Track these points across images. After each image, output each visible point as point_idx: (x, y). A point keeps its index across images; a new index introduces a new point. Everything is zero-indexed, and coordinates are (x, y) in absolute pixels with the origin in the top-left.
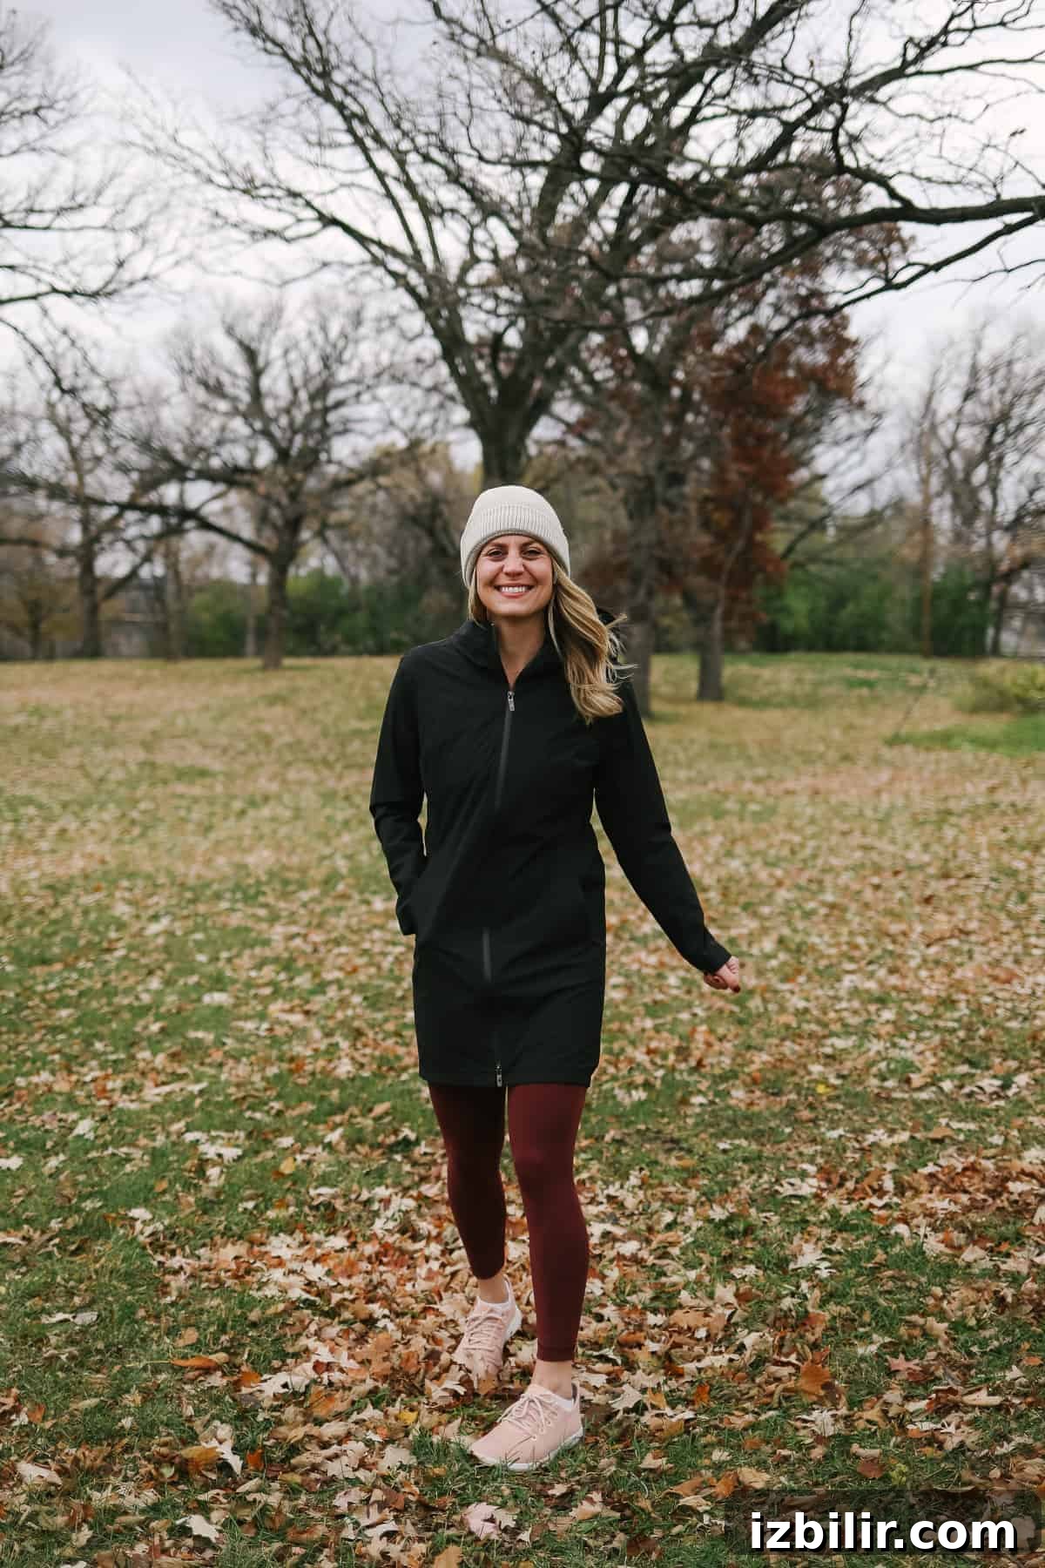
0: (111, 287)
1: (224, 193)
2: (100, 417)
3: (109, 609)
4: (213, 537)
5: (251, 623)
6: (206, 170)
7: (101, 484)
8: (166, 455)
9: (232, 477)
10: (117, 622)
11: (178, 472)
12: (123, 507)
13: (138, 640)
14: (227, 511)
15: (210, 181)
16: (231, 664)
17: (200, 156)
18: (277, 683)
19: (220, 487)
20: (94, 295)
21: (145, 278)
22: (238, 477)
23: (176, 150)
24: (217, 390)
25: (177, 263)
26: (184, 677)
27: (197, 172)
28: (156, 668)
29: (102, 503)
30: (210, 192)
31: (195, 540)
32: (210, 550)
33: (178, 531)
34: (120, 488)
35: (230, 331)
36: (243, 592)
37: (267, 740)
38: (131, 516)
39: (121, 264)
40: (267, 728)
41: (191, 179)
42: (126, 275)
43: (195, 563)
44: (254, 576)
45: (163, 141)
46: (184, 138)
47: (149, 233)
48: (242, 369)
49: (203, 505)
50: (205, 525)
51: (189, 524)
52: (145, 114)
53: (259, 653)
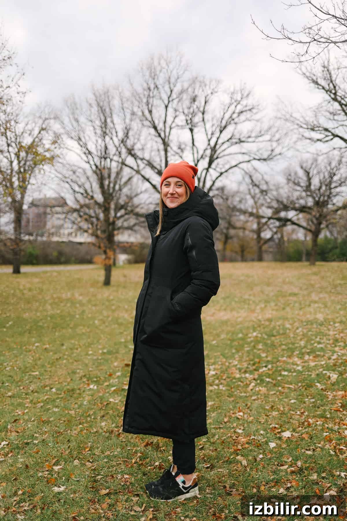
0: (271, 157)
1: (306, 130)
2: (264, 192)
3: (265, 247)
4: (295, 227)
5: (304, 252)
6: (300, 123)
7: (263, 211)
8: (282, 203)
9: (302, 209)
10: (266, 251)
11: (286, 208)
12: (269, 218)
13: (270, 256)
14: (298, 219)
15: (301, 127)
16: (299, 264)
17: (298, 120)
18: (315, 269)
19: (298, 212)
20: (265, 160)
21: (280, 154)
22: (305, 210)
23: (292, 119)
24: (298, 184)
25: (288, 149)
26: (287, 267)
27: (298, 124)
28: (278, 265)
29: (263, 217)
30: (301, 130)
31: (289, 227)
32: (293, 231)
33: (285, 225)
34: (269, 212)
35: (302, 167)
36: (303, 242)
37: (312, 286)
38: (272, 221)
39: (272, 151)
40: (313, 282)
41: (296, 126)
42: (274, 154)
43: (289, 234)
44: (305, 237)
45: (288, 116)
46: (294, 115)
47: (280, 141)
48: (305, 178)
49: (293, 217)
50: (294, 223)
51: (289, 223)
52: (283, 110)
53: (308, 260)
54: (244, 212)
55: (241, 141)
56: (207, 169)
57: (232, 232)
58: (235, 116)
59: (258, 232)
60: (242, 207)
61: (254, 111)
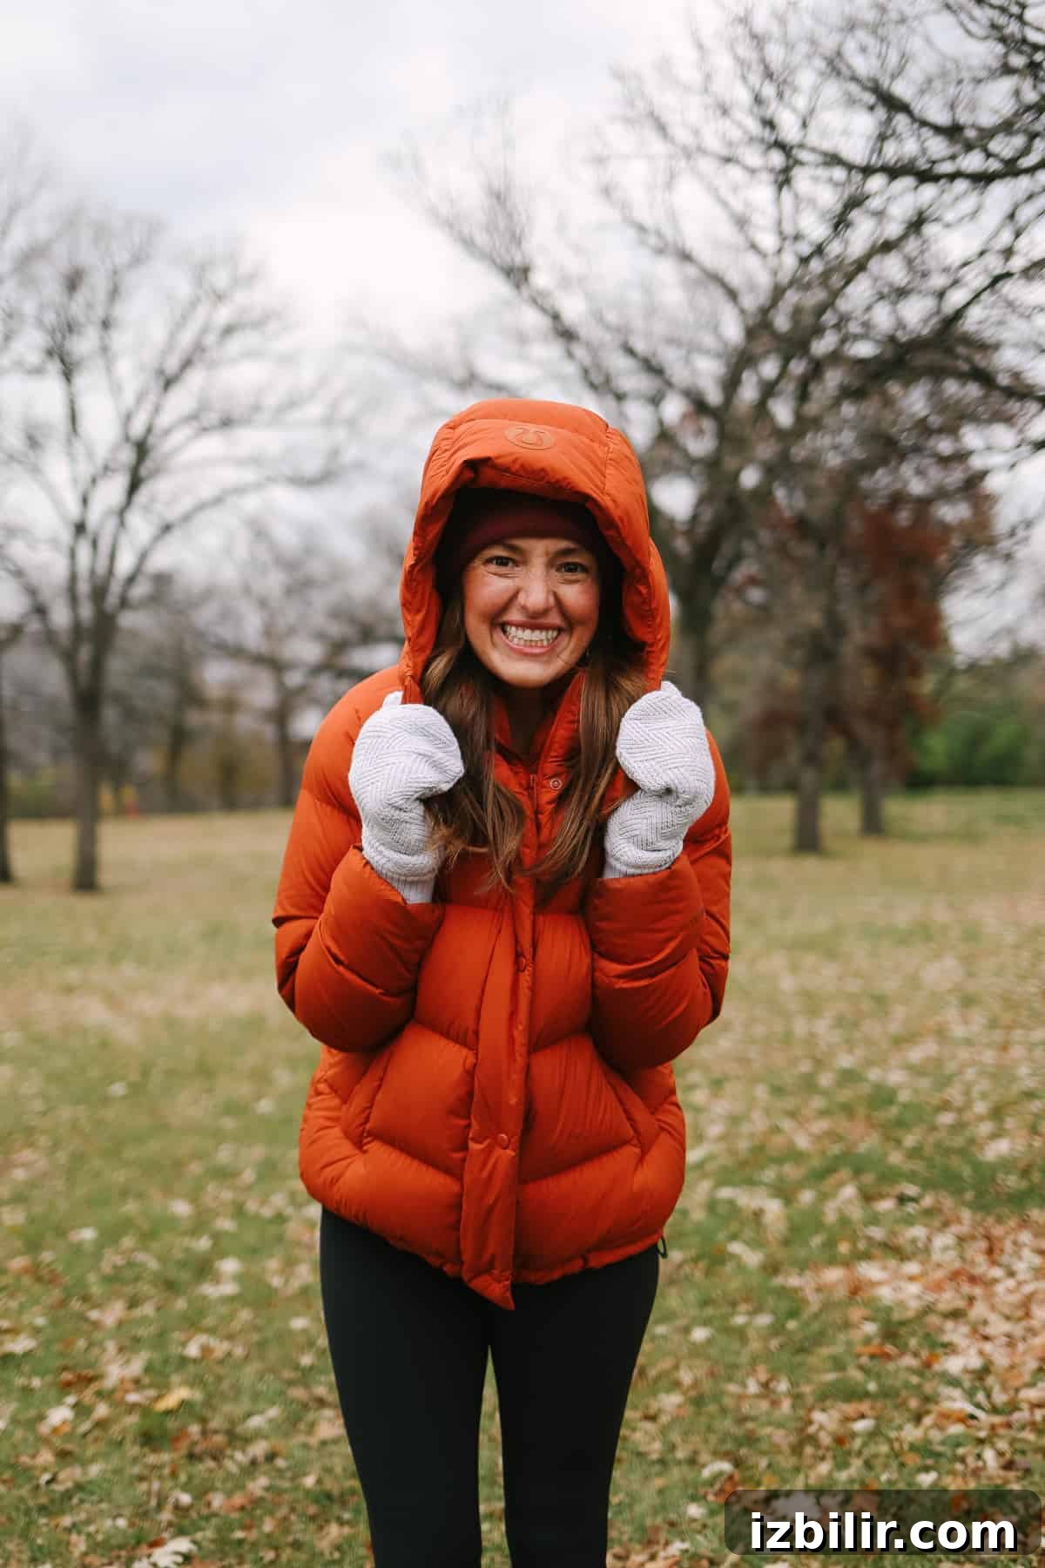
12: (315, 671)
20: (311, 482)
21: (358, 466)
29: (294, 667)
38: (323, 678)
39: (334, 452)
42: (339, 464)
47: (358, 424)
54: (235, 652)
55: (226, 423)
56: (122, 512)
57: (194, 718)
58: (210, 339)
59: (281, 715)
60: (226, 633)
61: (273, 326)
